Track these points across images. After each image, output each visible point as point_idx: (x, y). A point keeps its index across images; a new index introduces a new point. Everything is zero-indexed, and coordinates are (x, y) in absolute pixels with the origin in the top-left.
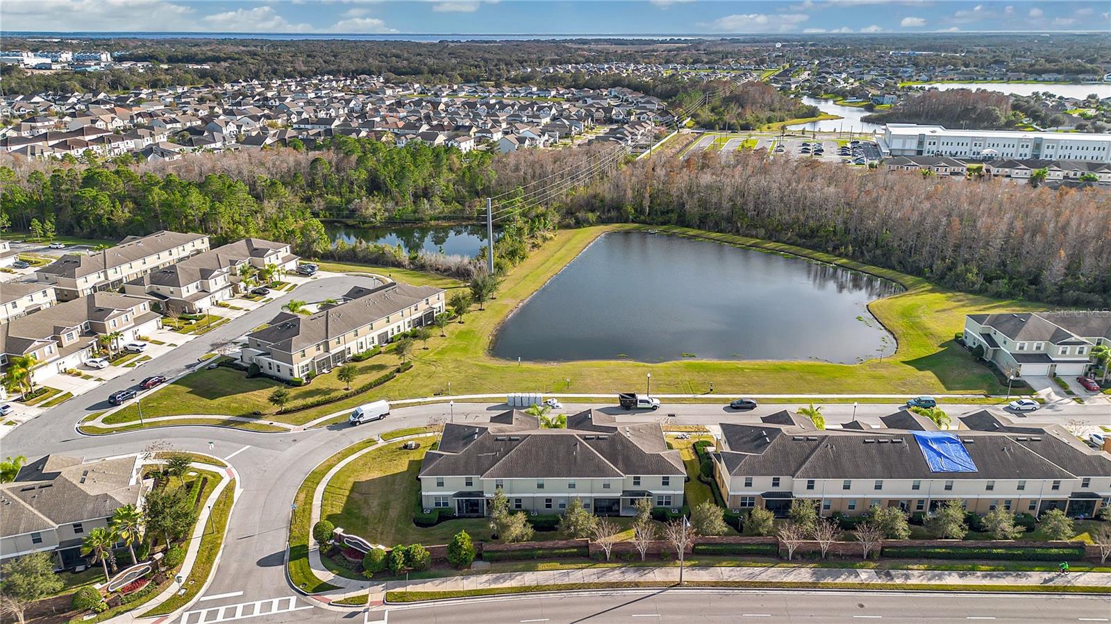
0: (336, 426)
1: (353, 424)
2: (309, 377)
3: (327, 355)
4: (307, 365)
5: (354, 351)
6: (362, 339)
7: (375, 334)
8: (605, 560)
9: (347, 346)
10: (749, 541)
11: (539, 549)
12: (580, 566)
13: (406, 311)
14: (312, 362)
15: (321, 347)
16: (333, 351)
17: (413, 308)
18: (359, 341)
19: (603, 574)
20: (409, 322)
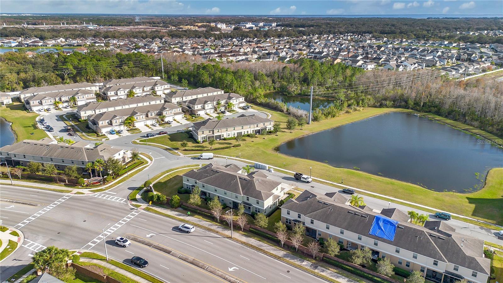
0: (194, 158)
1: (199, 159)
2: (203, 142)
3: (213, 135)
4: (204, 137)
5: (225, 136)
6: (230, 133)
7: (236, 132)
8: (217, 222)
9: (222, 134)
10: (271, 234)
11: (199, 210)
12: (208, 220)
13: (252, 126)
14: (206, 136)
15: (211, 132)
16: (215, 134)
17: (256, 125)
18: (228, 133)
19: (211, 225)
20: (253, 131)
